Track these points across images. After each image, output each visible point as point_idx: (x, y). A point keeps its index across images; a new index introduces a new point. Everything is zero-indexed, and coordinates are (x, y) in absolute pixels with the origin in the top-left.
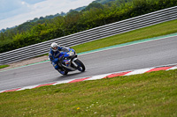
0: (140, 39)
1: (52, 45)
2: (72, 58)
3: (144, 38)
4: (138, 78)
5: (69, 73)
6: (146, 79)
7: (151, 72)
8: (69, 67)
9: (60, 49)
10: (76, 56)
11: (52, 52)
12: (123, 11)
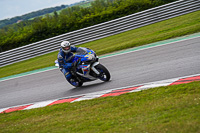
0: (42, 68)
1: (62, 44)
2: (91, 62)
3: (46, 67)
4: (40, 111)
5: (84, 84)
6: (48, 113)
7: (54, 105)
8: (87, 76)
9: (74, 50)
10: (97, 60)
11: (63, 54)
12: (21, 36)
